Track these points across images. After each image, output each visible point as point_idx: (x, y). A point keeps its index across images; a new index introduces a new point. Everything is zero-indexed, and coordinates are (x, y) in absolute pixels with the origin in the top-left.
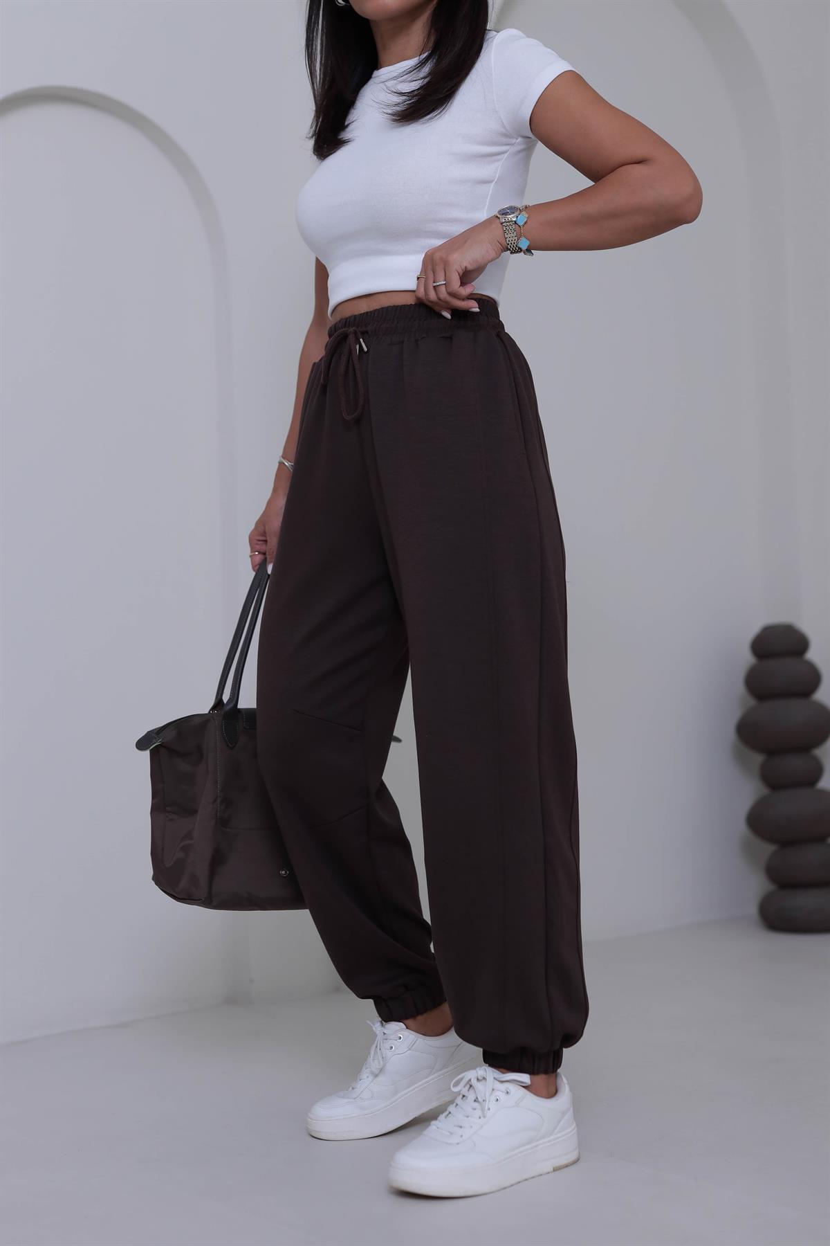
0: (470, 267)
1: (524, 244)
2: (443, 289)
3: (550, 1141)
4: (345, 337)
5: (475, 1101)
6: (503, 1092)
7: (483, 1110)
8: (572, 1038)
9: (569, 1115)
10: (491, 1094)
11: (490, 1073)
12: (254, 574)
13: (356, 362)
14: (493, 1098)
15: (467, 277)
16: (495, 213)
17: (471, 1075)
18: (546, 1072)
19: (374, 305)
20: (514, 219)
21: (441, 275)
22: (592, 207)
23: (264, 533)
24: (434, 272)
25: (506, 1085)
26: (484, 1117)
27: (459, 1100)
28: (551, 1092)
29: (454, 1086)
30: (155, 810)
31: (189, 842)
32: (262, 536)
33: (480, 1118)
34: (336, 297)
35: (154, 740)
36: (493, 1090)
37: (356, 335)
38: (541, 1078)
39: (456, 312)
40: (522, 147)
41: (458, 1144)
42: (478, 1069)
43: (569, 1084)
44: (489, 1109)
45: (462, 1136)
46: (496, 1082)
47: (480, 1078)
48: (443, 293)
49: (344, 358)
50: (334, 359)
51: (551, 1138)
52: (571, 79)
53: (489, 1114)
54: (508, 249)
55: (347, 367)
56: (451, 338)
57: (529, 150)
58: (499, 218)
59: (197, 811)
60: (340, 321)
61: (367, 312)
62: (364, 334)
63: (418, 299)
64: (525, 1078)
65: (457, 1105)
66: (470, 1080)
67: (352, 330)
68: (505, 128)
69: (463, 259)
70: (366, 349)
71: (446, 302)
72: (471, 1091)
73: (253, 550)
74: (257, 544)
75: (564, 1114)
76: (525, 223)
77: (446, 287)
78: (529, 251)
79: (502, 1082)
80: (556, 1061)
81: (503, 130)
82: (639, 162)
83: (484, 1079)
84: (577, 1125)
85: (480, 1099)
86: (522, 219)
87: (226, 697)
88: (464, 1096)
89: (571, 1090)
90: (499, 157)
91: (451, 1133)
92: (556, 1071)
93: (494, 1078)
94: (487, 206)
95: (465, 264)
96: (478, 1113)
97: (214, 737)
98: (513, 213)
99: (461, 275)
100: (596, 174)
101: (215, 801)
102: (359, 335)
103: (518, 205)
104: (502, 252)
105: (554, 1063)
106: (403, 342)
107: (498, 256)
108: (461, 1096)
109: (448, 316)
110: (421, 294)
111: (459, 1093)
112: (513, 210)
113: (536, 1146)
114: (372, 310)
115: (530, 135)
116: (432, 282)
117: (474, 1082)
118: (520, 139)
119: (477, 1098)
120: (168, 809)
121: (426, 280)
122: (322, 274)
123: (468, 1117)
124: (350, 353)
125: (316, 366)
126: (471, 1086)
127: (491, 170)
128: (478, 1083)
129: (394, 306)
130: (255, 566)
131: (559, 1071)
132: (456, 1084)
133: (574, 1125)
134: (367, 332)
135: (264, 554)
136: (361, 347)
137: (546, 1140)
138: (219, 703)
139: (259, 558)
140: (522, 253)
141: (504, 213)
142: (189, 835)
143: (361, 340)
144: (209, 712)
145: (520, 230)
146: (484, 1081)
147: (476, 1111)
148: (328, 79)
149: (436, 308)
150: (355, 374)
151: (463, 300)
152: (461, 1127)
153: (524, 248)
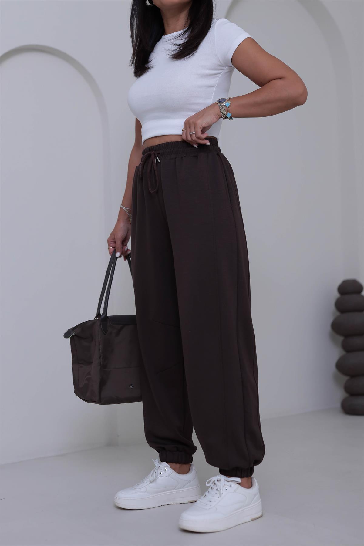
0: (206, 126)
1: (229, 115)
2: (194, 136)
3: (250, 507)
4: (149, 156)
5: (217, 490)
6: (228, 486)
7: (220, 494)
8: (258, 461)
9: (258, 496)
10: (224, 487)
11: (223, 478)
12: (110, 256)
13: (155, 167)
14: (224, 489)
15: (204, 130)
16: (216, 101)
17: (215, 479)
18: (247, 477)
19: (162, 141)
20: (225, 104)
21: (193, 129)
22: (259, 98)
23: (114, 239)
24: (190, 128)
25: (230, 483)
26: (220, 497)
27: (210, 490)
28: (250, 486)
29: (207, 483)
30: (74, 363)
31: (90, 376)
32: (114, 240)
33: (219, 497)
34: (145, 137)
35: (72, 333)
36: (224, 485)
37: (155, 155)
38: (245, 479)
39: (200, 145)
40: (228, 71)
41: (209, 509)
42: (218, 476)
43: (257, 482)
44: (223, 494)
45: (211, 506)
46: (226, 481)
47: (218, 480)
48: (194, 137)
49: (150, 165)
50: (145, 166)
51: (250, 506)
52: (250, 41)
53: (222, 496)
54: (222, 117)
55: (151, 169)
56: (197, 156)
57: (230, 72)
58: (218, 104)
59: (92, 363)
60: (147, 148)
61: (159, 144)
62: (158, 154)
63: (183, 139)
64: (238, 480)
65: (209, 492)
66: (214, 481)
67: (153, 152)
68: (220, 63)
69: (202, 122)
70: (159, 161)
71: (195, 141)
72: (215, 486)
73: (109, 246)
74: (111, 243)
75: (255, 495)
76: (230, 106)
77: (195, 135)
78: (231, 118)
79: (228, 481)
80: (251, 471)
81: (219, 63)
82: (279, 79)
83: (220, 480)
84: (261, 500)
85: (219, 489)
86: (228, 104)
87: (101, 312)
88: (212, 488)
89: (258, 484)
90: (218, 75)
91: (206, 504)
92: (251, 476)
93: (225, 480)
94: (213, 97)
95: (203, 124)
96: (218, 495)
97: (98, 330)
98: (224, 102)
99: (202, 129)
100: (261, 83)
101: (100, 358)
102: (156, 154)
103: (226, 97)
104: (220, 118)
105: (250, 473)
106: (176, 158)
107: (218, 120)
108: (211, 488)
109: (197, 147)
110: (184, 137)
111: (209, 487)
112: (224, 100)
113: (244, 510)
114: (161, 143)
115: (232, 65)
116: (189, 132)
117: (216, 482)
118: (227, 67)
119: (217, 489)
120: (79, 362)
121: (186, 131)
122: (139, 126)
123: (213, 497)
124: (152, 163)
125: (137, 168)
126: (215, 484)
127: (214, 81)
128: (218, 482)
129: (171, 142)
130: (111, 253)
131: (253, 476)
132: (208, 483)
133: (260, 500)
134: (160, 153)
135: (114, 247)
136: (157, 160)
137: (247, 507)
138: (98, 315)
139: (112, 250)
140: (228, 119)
141: (220, 101)
142: (89, 374)
143: (157, 157)
144: (95, 319)
145: (227, 109)
146: (220, 481)
147: (217, 494)
148: (138, 40)
149: (191, 143)
150: (155, 173)
151: (203, 140)
152: (210, 502)
153: (229, 117)
